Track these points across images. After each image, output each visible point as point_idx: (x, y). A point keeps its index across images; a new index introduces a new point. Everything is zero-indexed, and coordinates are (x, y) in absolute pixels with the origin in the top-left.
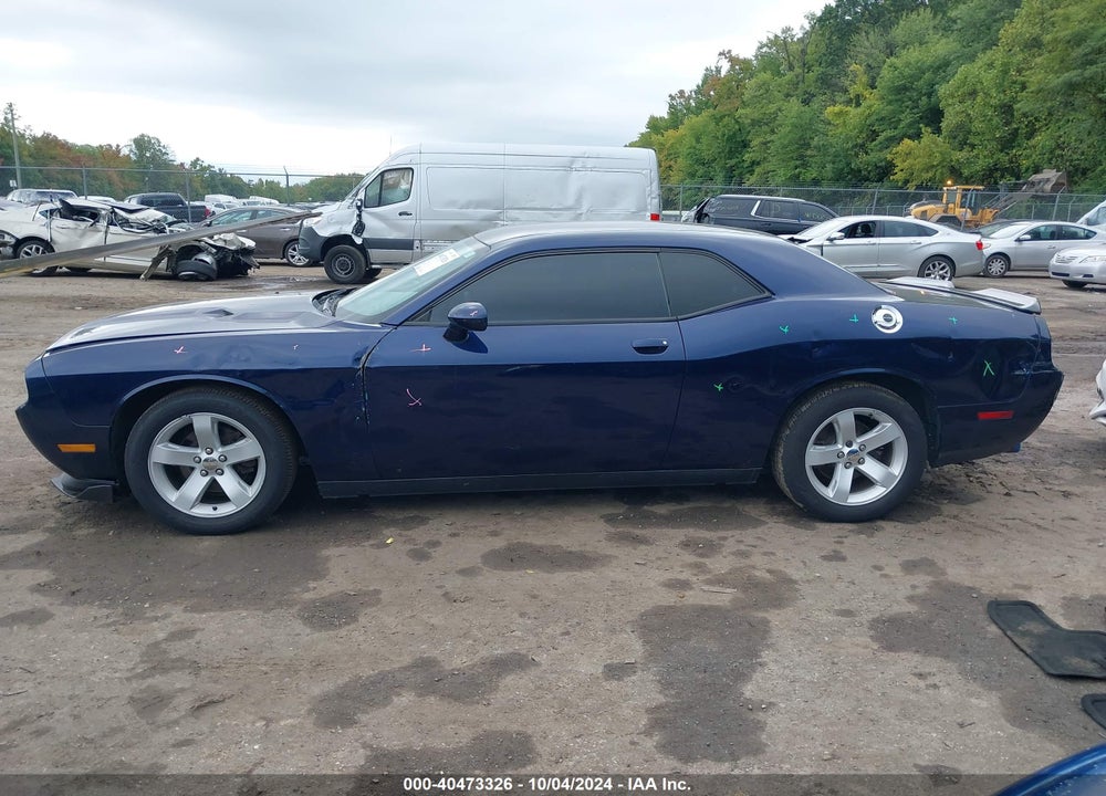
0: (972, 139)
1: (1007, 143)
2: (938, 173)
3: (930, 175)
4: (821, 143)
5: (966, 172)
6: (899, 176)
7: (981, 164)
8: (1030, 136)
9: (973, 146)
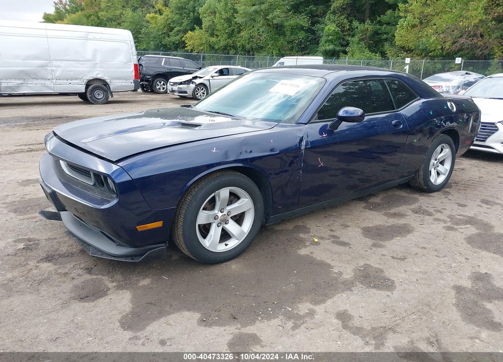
0: (216, 33)
1: (231, 35)
2: (205, 47)
3: (202, 48)
4: (146, 31)
5: (216, 47)
6: (189, 48)
7: (222, 43)
8: (239, 33)
9: (217, 36)
